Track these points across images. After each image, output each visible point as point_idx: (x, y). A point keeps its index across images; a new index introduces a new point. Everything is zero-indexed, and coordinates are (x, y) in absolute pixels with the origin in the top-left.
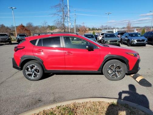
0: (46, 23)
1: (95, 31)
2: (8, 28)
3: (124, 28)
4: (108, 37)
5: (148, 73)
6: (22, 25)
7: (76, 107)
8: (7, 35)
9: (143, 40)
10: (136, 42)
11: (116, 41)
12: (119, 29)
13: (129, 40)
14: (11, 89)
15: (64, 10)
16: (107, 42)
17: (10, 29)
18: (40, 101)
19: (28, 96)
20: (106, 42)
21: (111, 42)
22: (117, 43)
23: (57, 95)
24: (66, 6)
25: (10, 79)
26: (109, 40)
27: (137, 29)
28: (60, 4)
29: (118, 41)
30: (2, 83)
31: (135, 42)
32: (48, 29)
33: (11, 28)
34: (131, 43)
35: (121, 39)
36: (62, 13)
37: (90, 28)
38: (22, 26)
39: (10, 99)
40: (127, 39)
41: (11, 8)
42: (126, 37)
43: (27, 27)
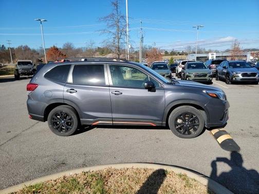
0: (93, 43)
1: (174, 57)
2: (34, 51)
3: (228, 51)
4: (193, 68)
5: (242, 130)
6: (54, 46)
7: (110, 174)
8: (31, 64)
9: (254, 75)
10: (241, 77)
11: (205, 75)
12: (218, 52)
13: (228, 74)
14: (26, 146)
15: (119, 24)
16: (190, 77)
17: (38, 54)
18: (63, 164)
19: (48, 156)
20: (188, 76)
21: (195, 76)
22: (207, 78)
23: (89, 158)
24: (123, 17)
25: (28, 131)
26: (193, 73)
27: (251, 54)
28: (113, 14)
29: (208, 75)
30: (15, 137)
31: (238, 76)
32: (98, 53)
33: (39, 52)
34: (232, 79)
35: (217, 71)
36: (116, 28)
37: (168, 51)
38: (55, 49)
39: (23, 159)
40: (225, 71)
41: (40, 20)
42: (224, 68)
43: (64, 49)
